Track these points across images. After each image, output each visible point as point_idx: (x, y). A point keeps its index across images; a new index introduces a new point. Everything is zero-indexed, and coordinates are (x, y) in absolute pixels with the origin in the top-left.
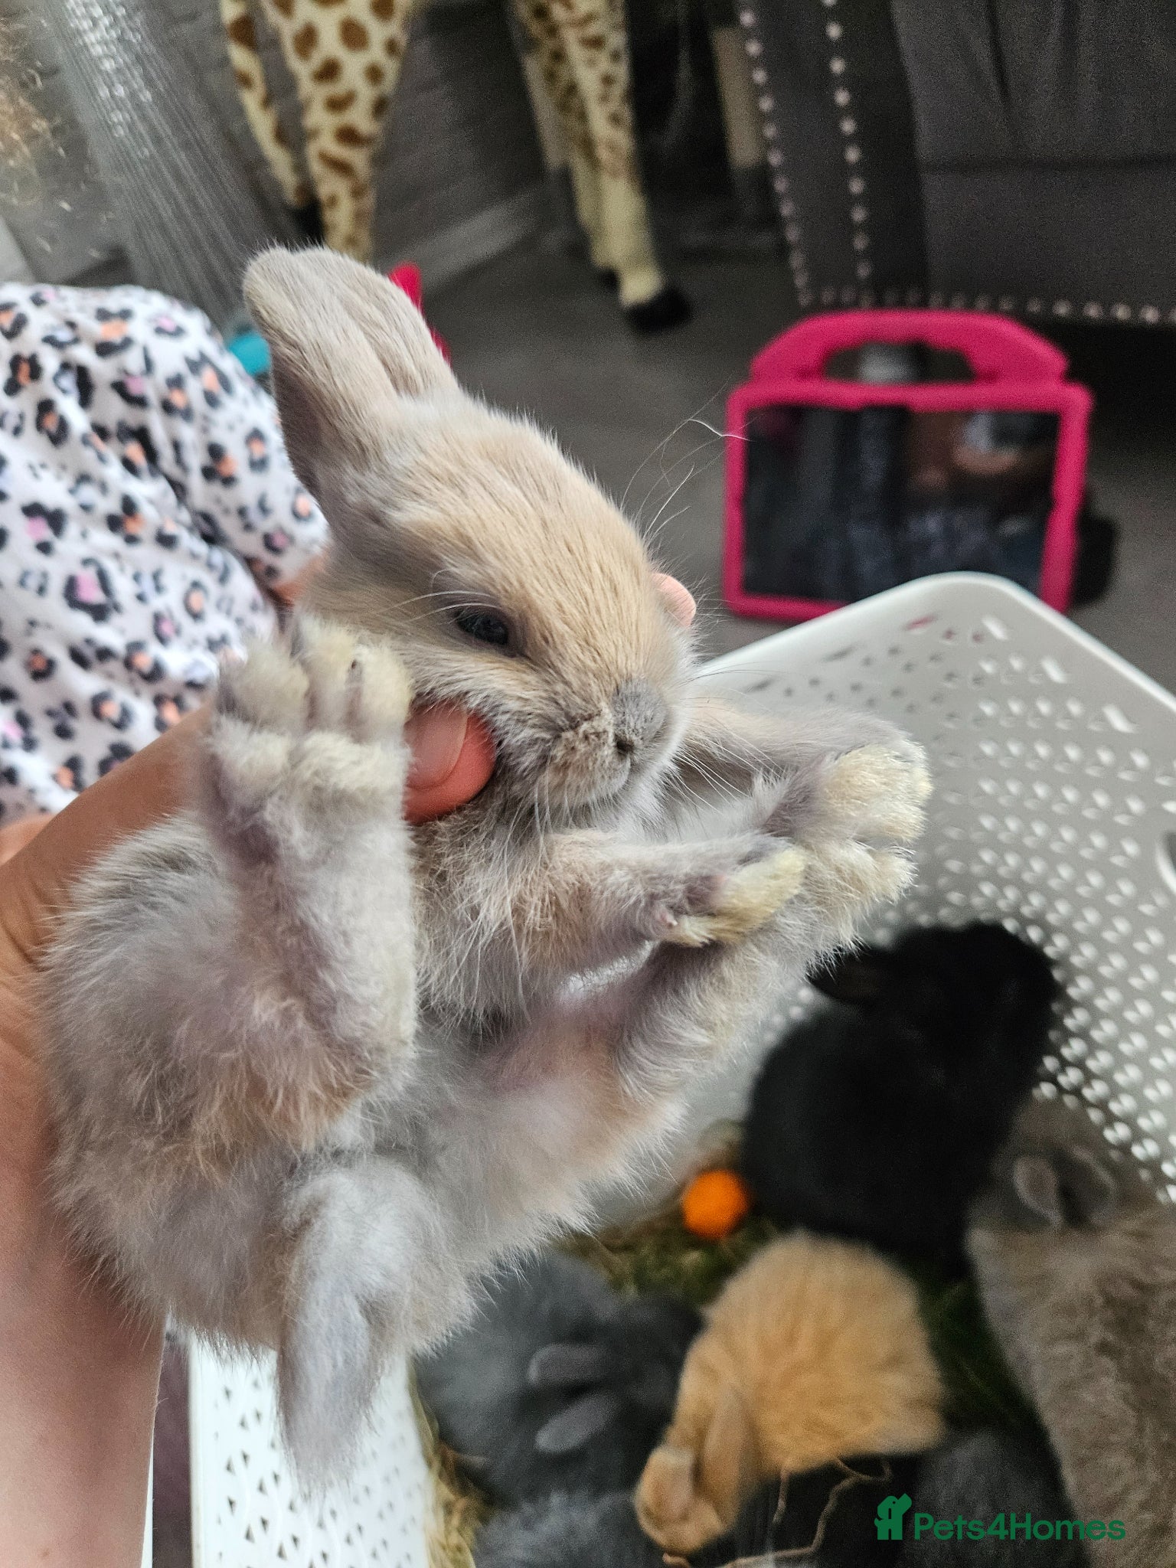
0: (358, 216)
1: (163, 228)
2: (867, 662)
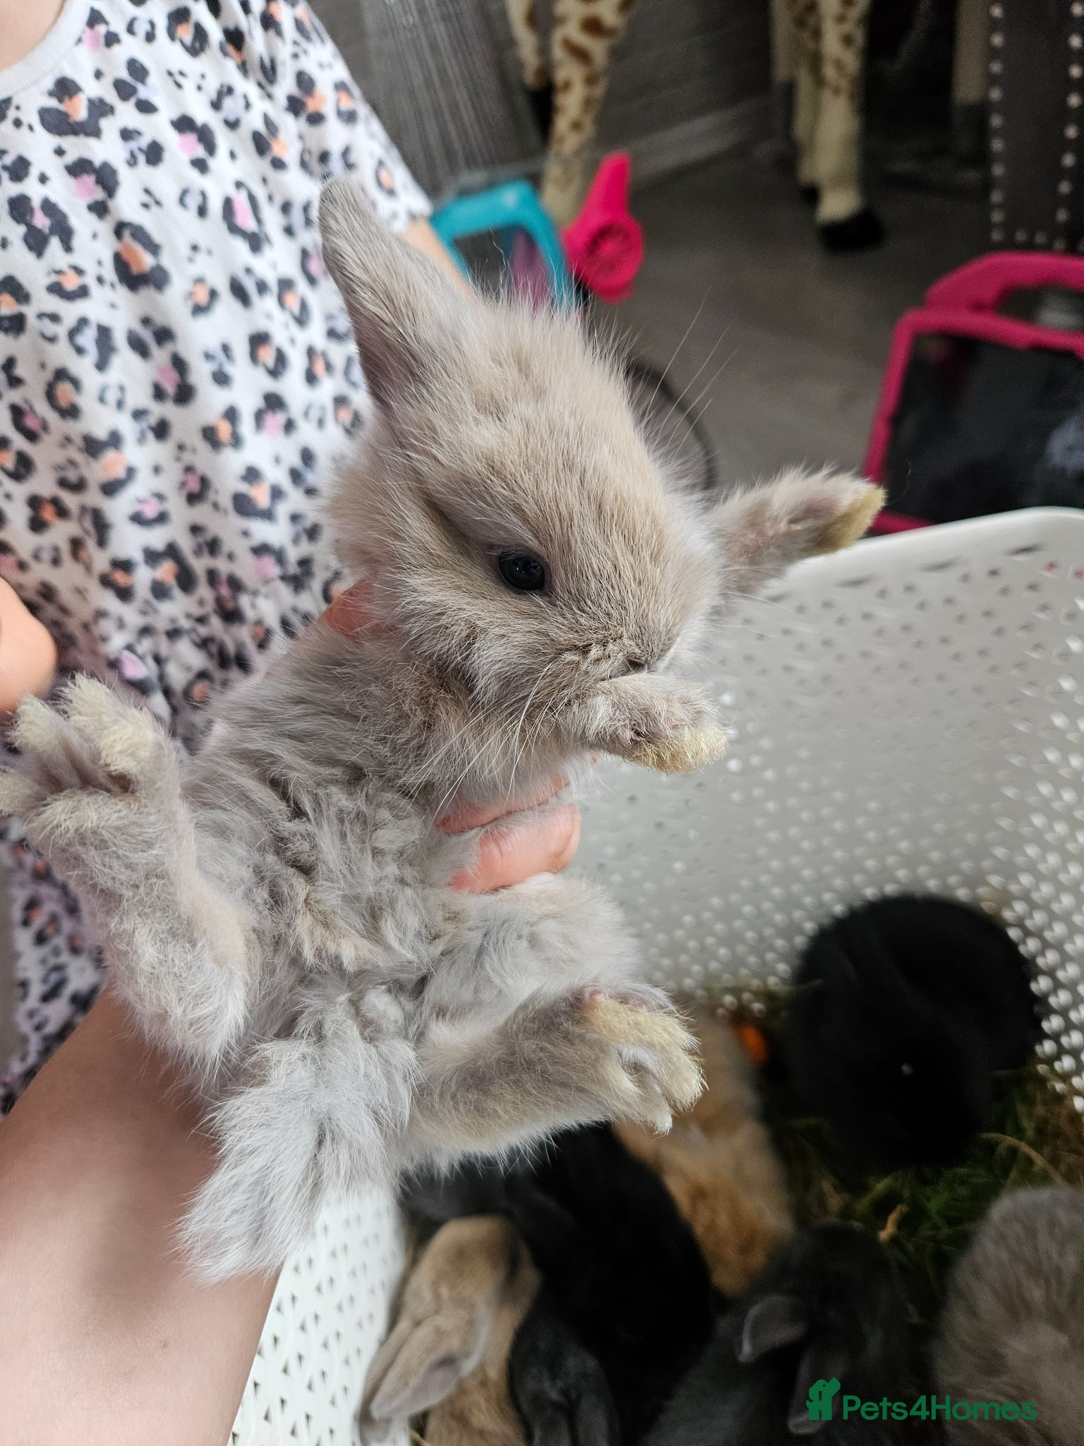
0: (588, 103)
1: (412, 92)
2: (965, 578)
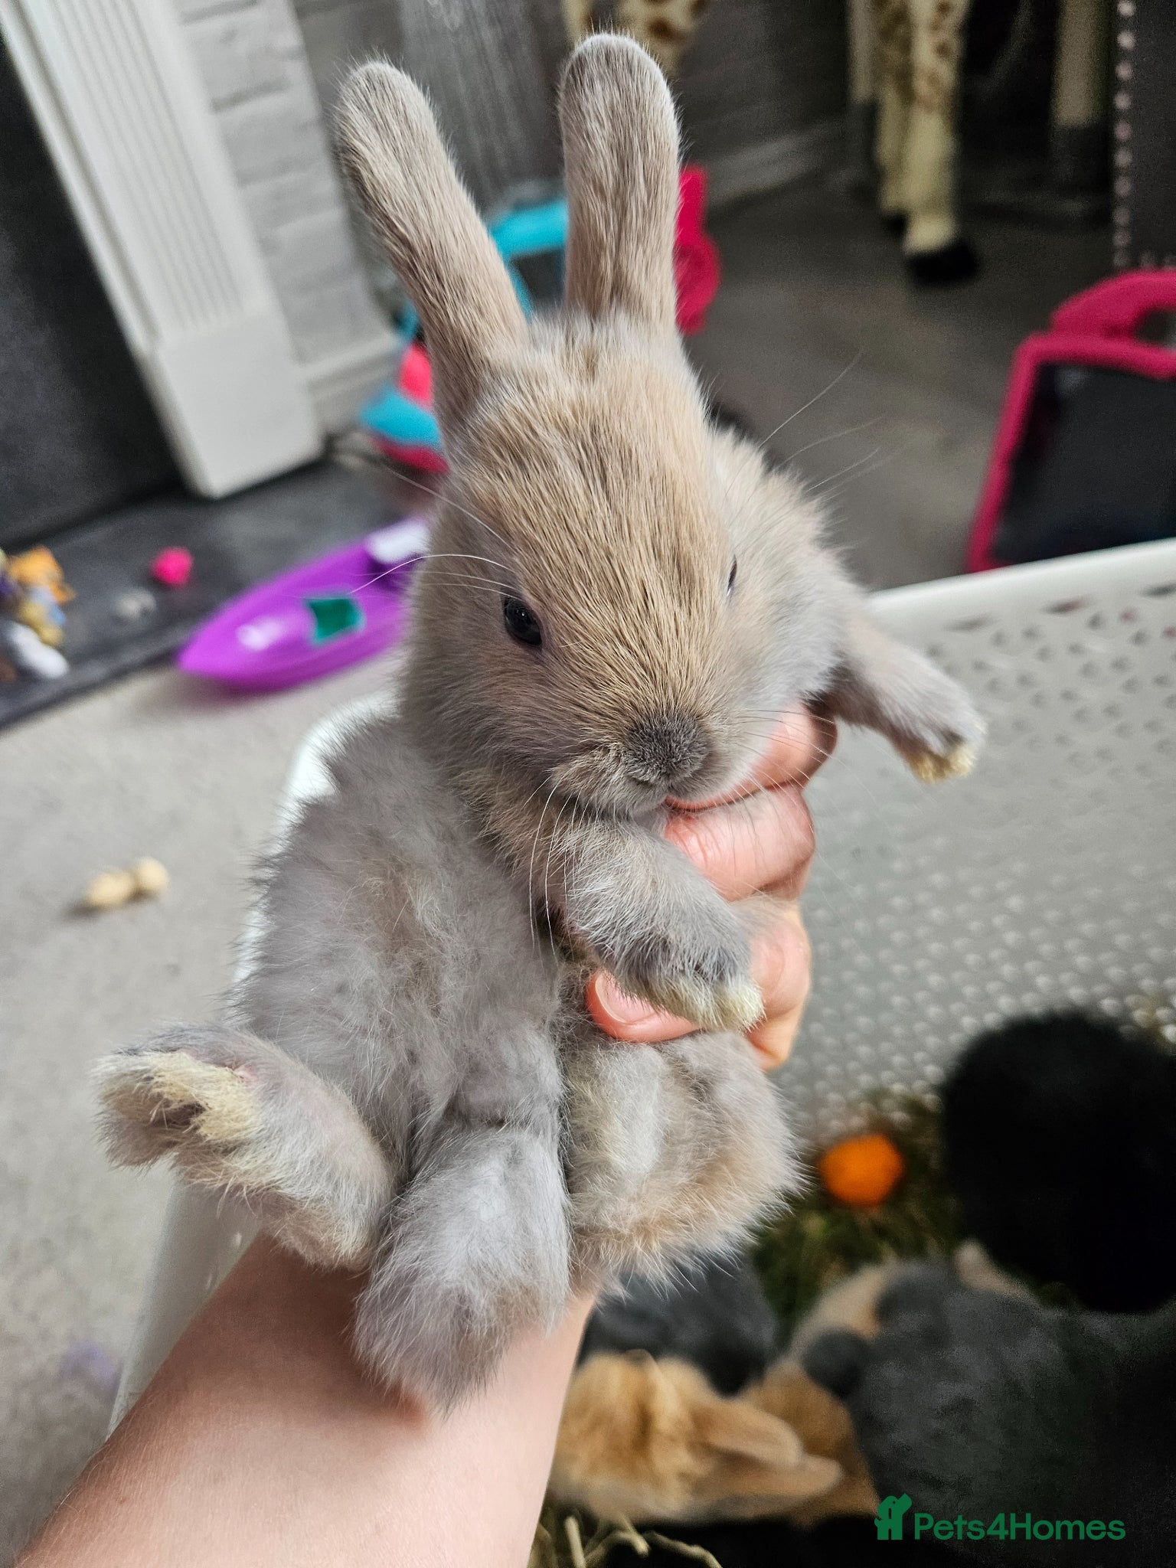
2: (1096, 622)
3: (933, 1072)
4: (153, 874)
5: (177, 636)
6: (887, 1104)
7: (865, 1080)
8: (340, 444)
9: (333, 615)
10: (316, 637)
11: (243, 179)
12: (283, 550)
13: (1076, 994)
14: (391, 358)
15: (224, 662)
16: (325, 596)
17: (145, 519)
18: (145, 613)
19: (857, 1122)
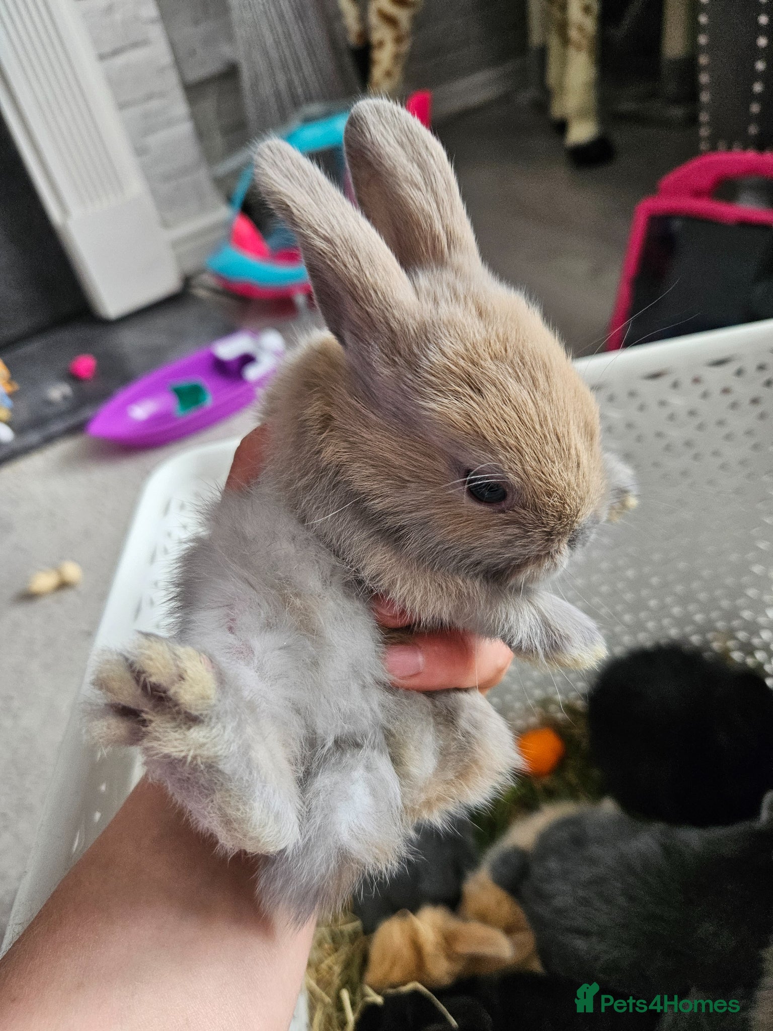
0: (396, 57)
1: (265, 51)
3: (582, 686)
4: (72, 571)
5: (87, 413)
6: (552, 708)
7: (538, 693)
8: (194, 282)
9: (190, 396)
10: (179, 411)
11: (122, 106)
12: (156, 354)
13: (674, 633)
14: (226, 224)
15: (118, 429)
16: (184, 383)
17: (66, 336)
18: (65, 398)
19: (533, 720)
